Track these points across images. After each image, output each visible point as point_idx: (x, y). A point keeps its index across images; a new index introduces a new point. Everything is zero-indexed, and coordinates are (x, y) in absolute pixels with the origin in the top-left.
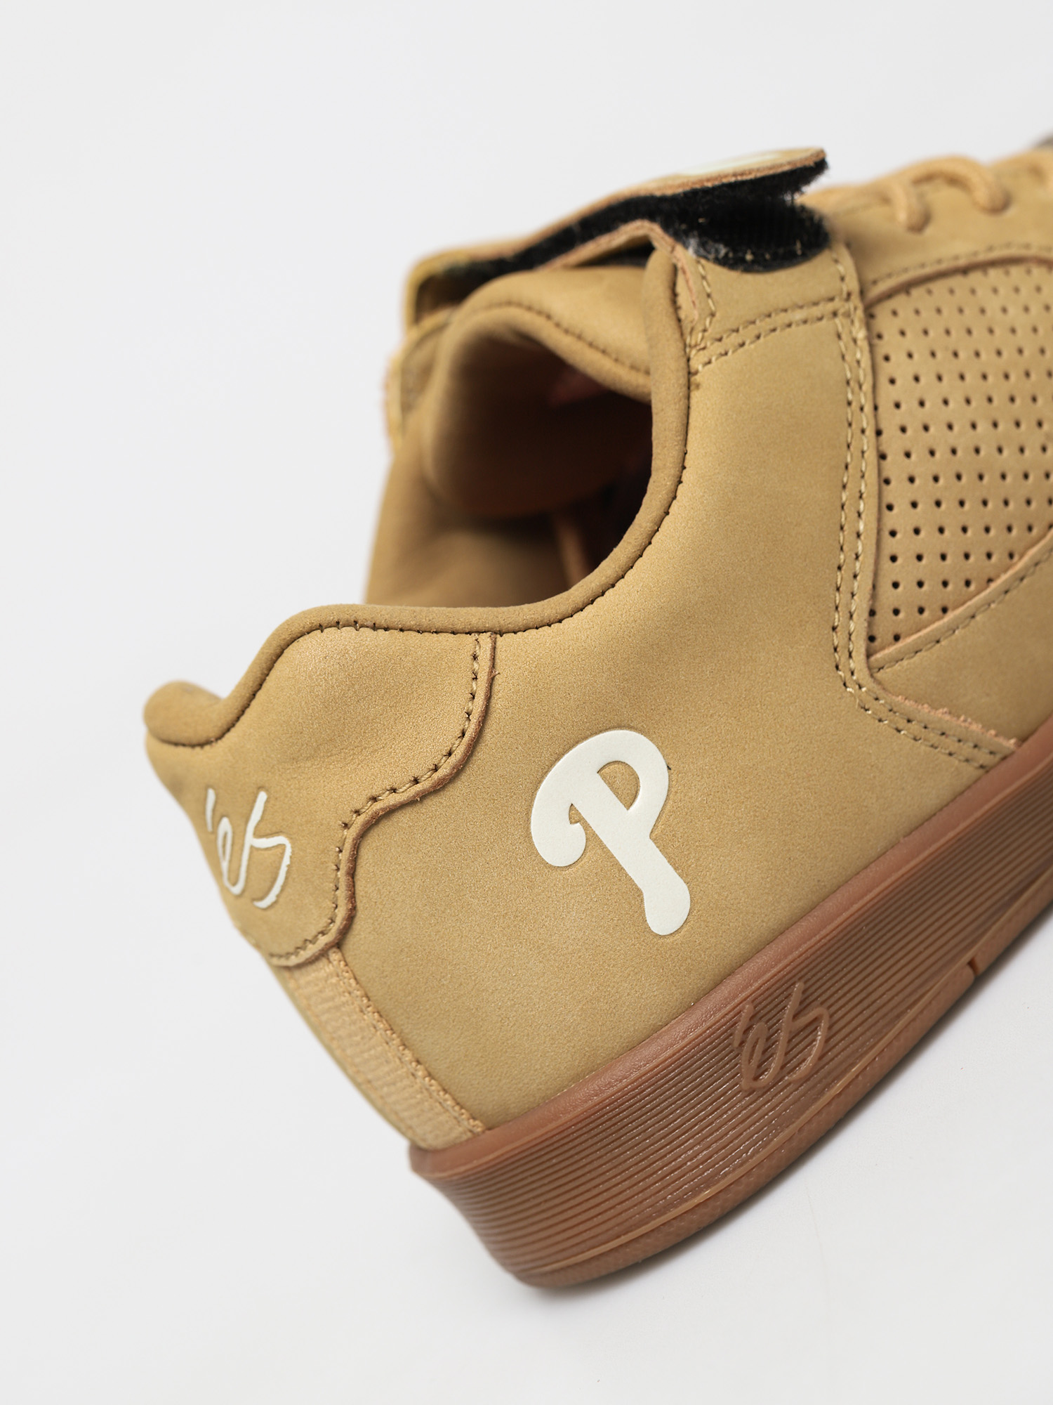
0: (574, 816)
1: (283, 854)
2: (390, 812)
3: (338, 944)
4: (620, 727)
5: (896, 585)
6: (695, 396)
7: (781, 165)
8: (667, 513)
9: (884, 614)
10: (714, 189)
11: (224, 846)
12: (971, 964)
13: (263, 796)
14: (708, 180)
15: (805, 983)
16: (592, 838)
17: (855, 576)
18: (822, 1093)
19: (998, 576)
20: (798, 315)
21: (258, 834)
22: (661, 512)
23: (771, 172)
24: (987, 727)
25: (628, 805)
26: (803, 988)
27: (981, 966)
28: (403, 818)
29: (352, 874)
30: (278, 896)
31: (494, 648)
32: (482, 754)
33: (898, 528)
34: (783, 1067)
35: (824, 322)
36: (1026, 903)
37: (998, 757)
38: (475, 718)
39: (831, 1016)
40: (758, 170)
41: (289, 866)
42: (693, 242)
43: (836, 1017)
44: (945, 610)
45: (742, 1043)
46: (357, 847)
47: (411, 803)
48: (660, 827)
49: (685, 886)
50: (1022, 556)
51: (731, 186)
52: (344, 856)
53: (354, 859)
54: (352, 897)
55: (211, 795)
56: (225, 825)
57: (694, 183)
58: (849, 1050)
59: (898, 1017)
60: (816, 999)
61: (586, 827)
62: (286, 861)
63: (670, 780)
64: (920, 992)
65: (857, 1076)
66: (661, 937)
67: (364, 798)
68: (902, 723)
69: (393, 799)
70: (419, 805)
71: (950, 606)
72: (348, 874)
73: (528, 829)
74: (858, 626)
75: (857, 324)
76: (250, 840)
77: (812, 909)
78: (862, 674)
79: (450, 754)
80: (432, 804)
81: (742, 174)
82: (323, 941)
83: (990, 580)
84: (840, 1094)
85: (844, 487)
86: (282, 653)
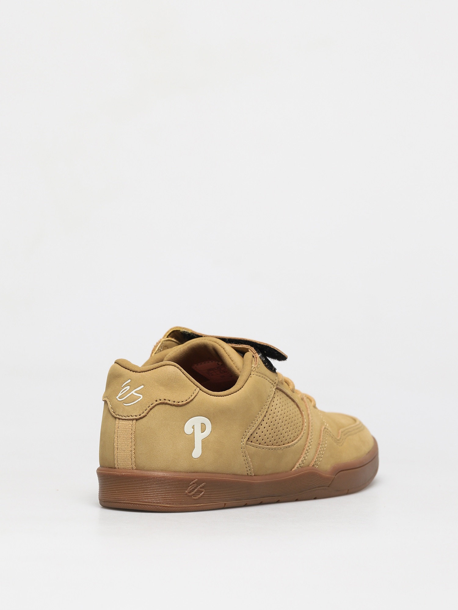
0: (193, 427)
1: (139, 398)
2: (167, 404)
3: (137, 420)
4: (209, 419)
5: (257, 433)
6: (250, 378)
7: (284, 353)
8: (236, 392)
9: (253, 436)
10: (272, 348)
11: (123, 391)
12: (225, 504)
13: (143, 386)
14: (272, 346)
15: (206, 484)
16: (193, 433)
17: (253, 426)
18: (195, 504)
19: (269, 446)
20: (268, 379)
21: (135, 392)
22: (236, 391)
23: (282, 353)
24: (253, 468)
25: (202, 433)
26: (205, 484)
27: (226, 506)
28: (167, 406)
29: (151, 409)
30: (131, 405)
31: (199, 391)
32: (187, 406)
33: (262, 425)
34: (193, 494)
35: (270, 384)
36: (237, 502)
37: (251, 475)
38: (190, 399)
39: (205, 493)
40: (281, 351)
41: (139, 401)
42: (260, 355)
43: (205, 494)
44: (260, 444)
45: (191, 485)
46: (155, 406)
47: (171, 405)
48: (204, 440)
49: (201, 452)
50: (273, 446)
51: (275, 350)
52: (151, 406)
53: (153, 407)
54: (148, 413)
55: (130, 381)
56: (128, 387)
57: (269, 345)
58: (203, 501)
59: (212, 502)
60: (205, 488)
61: (194, 430)
62: (139, 400)
63: (210, 434)
64: (217, 501)
65: (201, 506)
66: (193, 457)
67: (163, 398)
68: (244, 456)
69: (168, 402)
70: (171, 406)
71: (261, 444)
72: (150, 409)
73: (185, 423)
74: (249, 434)
75: (274, 388)
76: (133, 392)
77: (214, 473)
78: (244, 442)
79: (183, 402)
80: (174, 407)
81: (278, 350)
82: (135, 417)
83: (268, 445)
84: (197, 506)
85: (260, 411)
86: (165, 366)
